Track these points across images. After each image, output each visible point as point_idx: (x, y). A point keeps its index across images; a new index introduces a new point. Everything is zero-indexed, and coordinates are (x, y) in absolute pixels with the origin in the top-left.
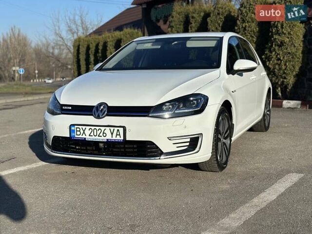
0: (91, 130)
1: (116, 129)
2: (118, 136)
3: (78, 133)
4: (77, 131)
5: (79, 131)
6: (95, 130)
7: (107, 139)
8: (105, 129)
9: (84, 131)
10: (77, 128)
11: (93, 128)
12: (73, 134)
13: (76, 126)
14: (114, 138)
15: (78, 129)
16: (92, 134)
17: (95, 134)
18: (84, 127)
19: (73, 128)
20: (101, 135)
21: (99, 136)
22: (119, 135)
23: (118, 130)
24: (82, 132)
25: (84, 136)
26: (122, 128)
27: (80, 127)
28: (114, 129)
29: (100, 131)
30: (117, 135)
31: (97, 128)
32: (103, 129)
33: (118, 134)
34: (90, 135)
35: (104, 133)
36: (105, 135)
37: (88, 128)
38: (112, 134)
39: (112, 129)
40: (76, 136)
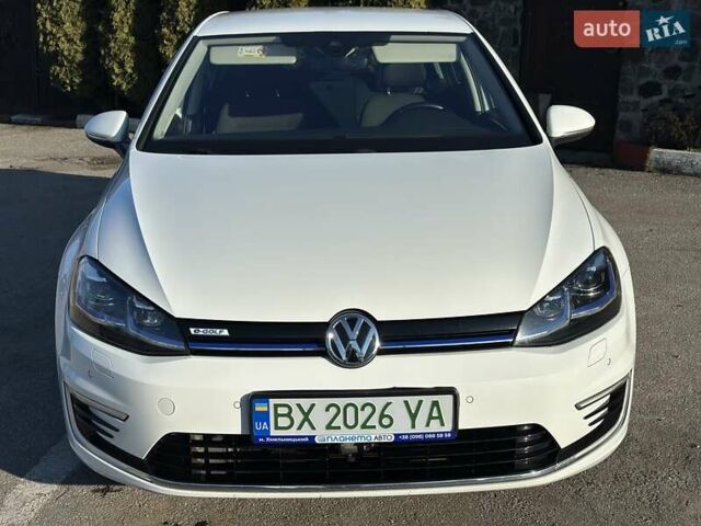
0: (333, 410)
1: (427, 400)
2: (432, 421)
3: (284, 422)
4: (277, 415)
5: (288, 415)
6: (351, 411)
7: (397, 436)
8: (388, 404)
9: (306, 415)
10: (276, 406)
11: (341, 402)
12: (258, 427)
13: (272, 402)
14: (421, 427)
15: (281, 410)
16: (339, 422)
17: (351, 422)
18: (306, 403)
19: (259, 408)
20: (374, 421)
21: (364, 426)
22: (440, 417)
23: (435, 404)
24: (298, 417)
25: (306, 431)
26: (450, 397)
27: (292, 402)
28: (420, 402)
29: (368, 410)
30: (431, 417)
31: (359, 401)
32: (379, 402)
33: (435, 414)
34: (329, 427)
35: (382, 416)
36: (386, 421)
37: (321, 403)
38: (413, 417)
39: (413, 400)
40: (273, 432)
